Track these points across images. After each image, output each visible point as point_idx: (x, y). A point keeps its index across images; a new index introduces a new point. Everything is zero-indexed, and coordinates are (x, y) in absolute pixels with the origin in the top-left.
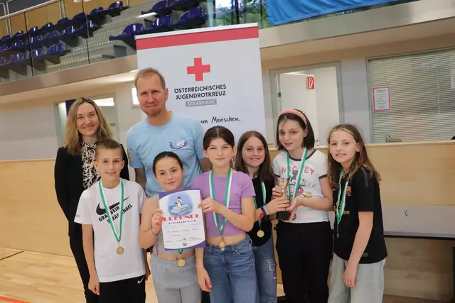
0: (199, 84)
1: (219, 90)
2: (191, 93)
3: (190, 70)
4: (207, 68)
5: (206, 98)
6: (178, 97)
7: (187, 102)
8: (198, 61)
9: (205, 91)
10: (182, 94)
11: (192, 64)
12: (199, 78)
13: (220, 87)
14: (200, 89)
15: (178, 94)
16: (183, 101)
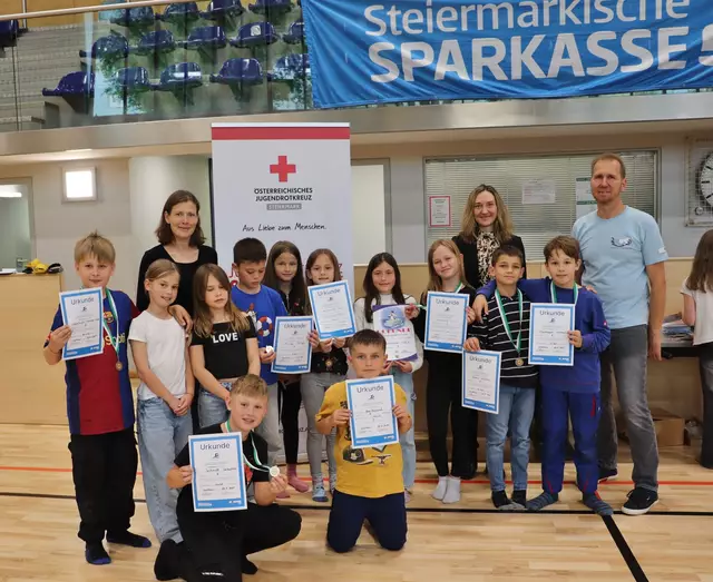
0: (282, 185)
1: (305, 194)
2: (274, 195)
3: (273, 169)
4: (292, 169)
5: (289, 202)
6: (258, 198)
7: (268, 205)
8: (283, 159)
9: (289, 194)
10: (263, 195)
11: (276, 162)
12: (283, 178)
13: (306, 190)
14: (283, 191)
15: (260, 195)
16: (264, 203)
